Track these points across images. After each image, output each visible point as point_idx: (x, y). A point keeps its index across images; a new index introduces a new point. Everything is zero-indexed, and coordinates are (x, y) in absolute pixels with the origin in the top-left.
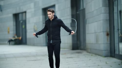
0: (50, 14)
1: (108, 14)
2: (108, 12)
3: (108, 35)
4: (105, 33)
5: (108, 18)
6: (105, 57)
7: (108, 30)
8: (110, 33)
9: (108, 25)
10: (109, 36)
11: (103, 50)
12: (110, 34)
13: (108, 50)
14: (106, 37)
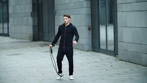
0: (66, 19)
1: (90, 9)
2: (90, 6)
3: (89, 29)
4: (87, 28)
5: (90, 13)
6: (87, 51)
7: (90, 25)
8: (92, 27)
9: (90, 19)
10: (91, 30)
11: (85, 44)
12: (92, 29)
13: (89, 45)
14: (88, 31)
